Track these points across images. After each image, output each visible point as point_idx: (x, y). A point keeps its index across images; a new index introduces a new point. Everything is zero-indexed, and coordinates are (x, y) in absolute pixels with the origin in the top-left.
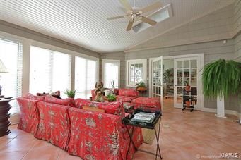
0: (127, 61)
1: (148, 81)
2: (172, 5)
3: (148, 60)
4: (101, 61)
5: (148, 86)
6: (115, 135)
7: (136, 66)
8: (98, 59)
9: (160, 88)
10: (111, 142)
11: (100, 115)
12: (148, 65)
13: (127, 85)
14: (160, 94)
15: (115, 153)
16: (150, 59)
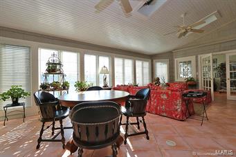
0: (176, 60)
1: (197, 76)
2: (218, 12)
3: (197, 57)
4: (152, 61)
5: (198, 80)
6: (179, 102)
7: (185, 62)
8: (150, 60)
9: (210, 81)
10: (176, 105)
11: (170, 93)
12: (197, 61)
13: (176, 80)
14: (210, 86)
15: (179, 110)
16: (199, 56)
